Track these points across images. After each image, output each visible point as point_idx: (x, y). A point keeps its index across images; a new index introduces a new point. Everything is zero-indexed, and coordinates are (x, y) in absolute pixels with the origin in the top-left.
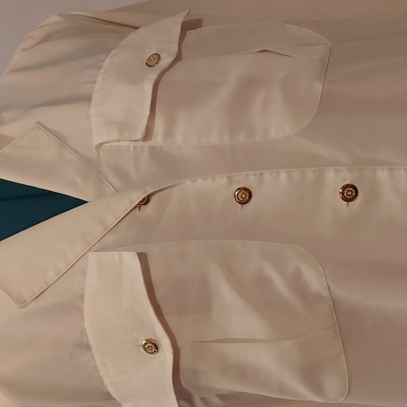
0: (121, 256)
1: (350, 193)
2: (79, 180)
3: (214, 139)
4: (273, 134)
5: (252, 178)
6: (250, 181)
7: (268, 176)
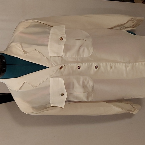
0: (59, 79)
1: (96, 67)
2: (47, 63)
3: (74, 56)
4: (84, 56)
5: (81, 64)
6: (80, 65)
7: (84, 64)
